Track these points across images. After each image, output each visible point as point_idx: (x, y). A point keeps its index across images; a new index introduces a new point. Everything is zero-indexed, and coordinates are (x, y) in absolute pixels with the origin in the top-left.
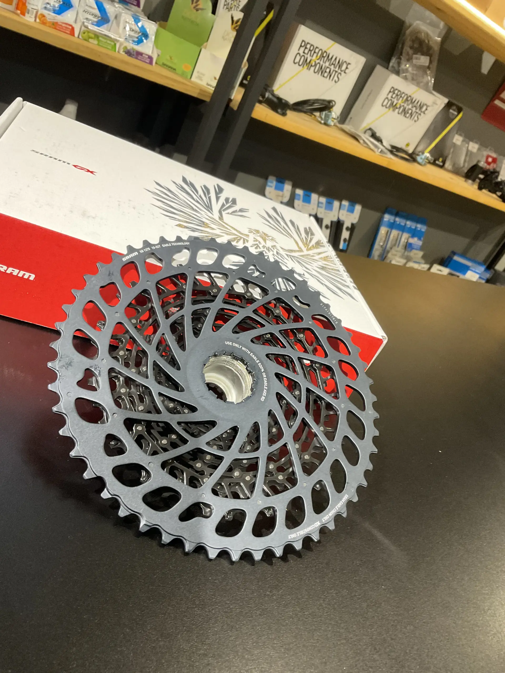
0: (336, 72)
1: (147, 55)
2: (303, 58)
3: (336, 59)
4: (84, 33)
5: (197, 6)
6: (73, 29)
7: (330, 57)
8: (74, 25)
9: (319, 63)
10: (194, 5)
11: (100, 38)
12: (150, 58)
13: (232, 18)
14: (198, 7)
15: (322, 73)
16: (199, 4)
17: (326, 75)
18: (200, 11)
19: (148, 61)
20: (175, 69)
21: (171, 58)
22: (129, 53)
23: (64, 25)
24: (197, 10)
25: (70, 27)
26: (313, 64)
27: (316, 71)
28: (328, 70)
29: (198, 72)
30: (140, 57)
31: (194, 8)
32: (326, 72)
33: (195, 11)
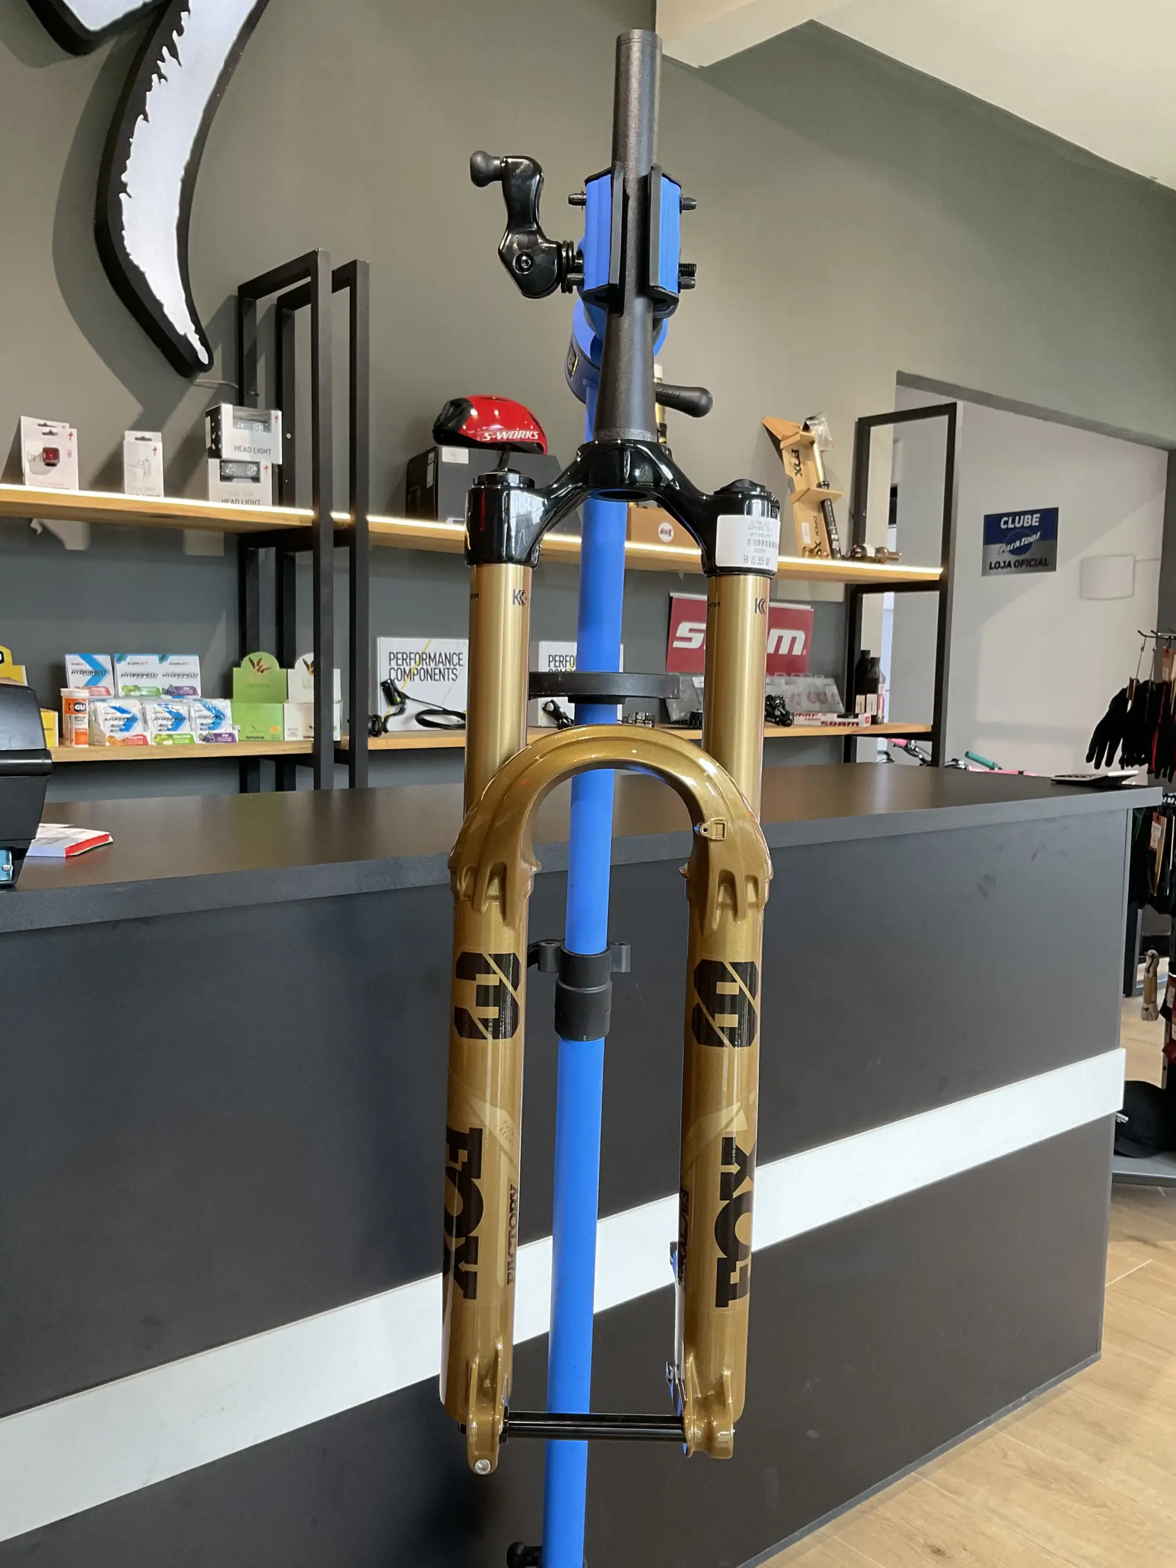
0: (448, 669)
1: (226, 734)
2: (399, 670)
3: (440, 655)
4: (156, 738)
5: (260, 668)
6: (145, 738)
7: (432, 656)
8: (145, 734)
9: (421, 669)
10: (257, 668)
11: (175, 736)
12: (231, 735)
13: (305, 663)
14: (262, 668)
15: (431, 677)
16: (262, 665)
17: (437, 677)
18: (266, 672)
19: (230, 739)
20: (263, 738)
21: (254, 727)
22: (206, 739)
23: (135, 738)
24: (262, 671)
25: (142, 737)
26: (416, 672)
27: (422, 678)
28: (437, 671)
29: (289, 729)
30: (219, 739)
31: (258, 670)
32: (435, 674)
33: (260, 673)
